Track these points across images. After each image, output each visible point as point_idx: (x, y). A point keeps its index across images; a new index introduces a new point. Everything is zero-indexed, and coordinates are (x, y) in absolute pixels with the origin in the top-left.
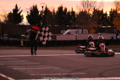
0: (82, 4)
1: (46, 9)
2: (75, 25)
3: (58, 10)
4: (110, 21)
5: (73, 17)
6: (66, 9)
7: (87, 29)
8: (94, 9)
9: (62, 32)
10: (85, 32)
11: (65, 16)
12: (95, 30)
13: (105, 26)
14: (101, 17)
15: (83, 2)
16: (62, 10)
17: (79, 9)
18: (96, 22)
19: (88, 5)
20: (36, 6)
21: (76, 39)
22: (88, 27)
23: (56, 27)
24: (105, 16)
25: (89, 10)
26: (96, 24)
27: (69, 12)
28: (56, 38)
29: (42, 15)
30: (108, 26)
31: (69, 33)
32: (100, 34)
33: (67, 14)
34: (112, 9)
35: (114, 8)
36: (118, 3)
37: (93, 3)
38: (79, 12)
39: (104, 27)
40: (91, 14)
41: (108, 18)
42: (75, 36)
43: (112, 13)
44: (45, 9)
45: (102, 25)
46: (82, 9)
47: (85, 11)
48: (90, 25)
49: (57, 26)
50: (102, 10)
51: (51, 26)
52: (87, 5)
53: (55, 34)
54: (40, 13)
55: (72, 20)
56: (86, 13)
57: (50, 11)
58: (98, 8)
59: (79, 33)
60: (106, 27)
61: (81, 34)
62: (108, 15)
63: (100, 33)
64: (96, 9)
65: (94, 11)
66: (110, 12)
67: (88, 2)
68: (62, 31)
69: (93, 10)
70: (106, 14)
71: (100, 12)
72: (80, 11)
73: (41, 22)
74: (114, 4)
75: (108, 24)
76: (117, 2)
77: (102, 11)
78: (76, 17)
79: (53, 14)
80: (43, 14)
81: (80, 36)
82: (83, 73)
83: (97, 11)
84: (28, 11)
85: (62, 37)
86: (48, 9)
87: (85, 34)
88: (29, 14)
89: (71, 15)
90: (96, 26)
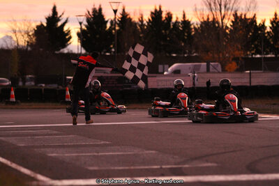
0: (208, 3)
1: (124, 15)
2: (190, 52)
3: (150, 18)
4: (272, 43)
5: (186, 34)
6: (169, 16)
7: (221, 63)
8: (235, 15)
9: (160, 70)
10: (214, 67)
11: (168, 32)
12: (237, 63)
13: (260, 54)
14: (251, 34)
16: (161, 17)
18: (239, 46)
19: (220, 5)
20: (100, 9)
21: (194, 84)
24: (260, 32)
25: (223, 18)
26: (239, 50)
27: (176, 22)
28: (147, 83)
29: (115, 29)
30: (268, 54)
31: (177, 72)
32: (250, 73)
33: (172, 27)
34: (275, 15)
38: (199, 23)
39: (258, 56)
40: (227, 27)
41: (266, 35)
42: (192, 79)
43: (277, 24)
44: (120, 16)
45: (254, 51)
46: (207, 14)
47: (214, 19)
48: (225, 53)
50: (254, 17)
52: (218, 7)
54: (108, 25)
55: (184, 41)
56: (217, 25)
57: (133, 20)
60: (263, 56)
61: (205, 72)
62: (268, 29)
63: (248, 72)
64: (239, 15)
65: (234, 20)
66: (272, 23)
68: (160, 67)
69: (232, 18)
70: (263, 27)
71: (249, 21)
72: (202, 20)
73: (112, 46)
75: (268, 50)
77: (253, 20)
78: (193, 33)
79: (139, 28)
80: (117, 28)
81: (203, 78)
82: (209, 164)
84: (81, 21)
85: (161, 81)
86: (127, 15)
87: (214, 73)
88: (84, 27)
89: (180, 29)
90: (239, 53)
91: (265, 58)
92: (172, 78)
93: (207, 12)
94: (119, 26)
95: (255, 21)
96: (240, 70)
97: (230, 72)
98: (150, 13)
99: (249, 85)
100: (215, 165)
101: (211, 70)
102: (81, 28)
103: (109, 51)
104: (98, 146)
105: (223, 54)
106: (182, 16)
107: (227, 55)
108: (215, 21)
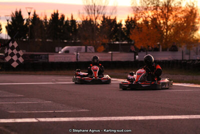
0: (87, 10)
1: (35, 16)
2: (75, 40)
3: (51, 18)
4: (126, 34)
5: (73, 28)
6: (63, 17)
7: (94, 46)
8: (104, 17)
10: (90, 49)
11: (62, 27)
12: (105, 47)
13: (119, 41)
14: (113, 29)
15: (88, 6)
16: (58, 18)
17: (81, 17)
18: (106, 37)
19: (94, 11)
20: (20, 12)
21: (77, 60)
22: (94, 42)
23: (49, 42)
24: (118, 28)
25: (96, 19)
26: (105, 39)
27: (67, 21)
28: (48, 58)
29: (29, 24)
30: (123, 41)
31: (67, 52)
33: (64, 23)
34: (128, 17)
35: (132, 16)
36: (138, 9)
37: (102, 9)
38: (81, 21)
39: (117, 43)
40: (98, 25)
41: (122, 30)
42: (76, 56)
43: (129, 22)
44: (33, 16)
45: (114, 40)
46: (86, 16)
47: (90, 19)
49: (50, 40)
50: (115, 18)
51: (41, 40)
52: (93, 12)
53: (47, 52)
54: (25, 22)
55: (72, 32)
56: (92, 23)
57: (40, 19)
58: (109, 15)
59: (82, 51)
60: (120, 43)
61: (84, 52)
62: (124, 26)
63: (111, 52)
64: (106, 17)
66: (126, 22)
67: (95, 7)
68: (57, 49)
69: (102, 19)
70: (120, 25)
71: (112, 21)
72: (83, 20)
73: (27, 35)
74: (133, 10)
75: (123, 39)
76: (136, 7)
77: (115, 20)
78: (77, 28)
79: (44, 24)
80: (30, 24)
81: (83, 56)
82: (84, 110)
83: (107, 20)
84: (8, 19)
85: (57, 57)
86: (37, 16)
87: (90, 53)
88: (10, 23)
89: (70, 25)
90: (106, 41)
91: (121, 44)
92: (64, 56)
93: (86, 15)
94: (32, 22)
95: (116, 21)
96: (106, 51)
97: (100, 53)
98: (51, 15)
99: (111, 60)
100: (88, 110)
101: (88, 51)
102: (8, 24)
103: (25, 38)
104: (16, 97)
105: (96, 41)
106: (71, 17)
107: (98, 42)
108: (91, 20)
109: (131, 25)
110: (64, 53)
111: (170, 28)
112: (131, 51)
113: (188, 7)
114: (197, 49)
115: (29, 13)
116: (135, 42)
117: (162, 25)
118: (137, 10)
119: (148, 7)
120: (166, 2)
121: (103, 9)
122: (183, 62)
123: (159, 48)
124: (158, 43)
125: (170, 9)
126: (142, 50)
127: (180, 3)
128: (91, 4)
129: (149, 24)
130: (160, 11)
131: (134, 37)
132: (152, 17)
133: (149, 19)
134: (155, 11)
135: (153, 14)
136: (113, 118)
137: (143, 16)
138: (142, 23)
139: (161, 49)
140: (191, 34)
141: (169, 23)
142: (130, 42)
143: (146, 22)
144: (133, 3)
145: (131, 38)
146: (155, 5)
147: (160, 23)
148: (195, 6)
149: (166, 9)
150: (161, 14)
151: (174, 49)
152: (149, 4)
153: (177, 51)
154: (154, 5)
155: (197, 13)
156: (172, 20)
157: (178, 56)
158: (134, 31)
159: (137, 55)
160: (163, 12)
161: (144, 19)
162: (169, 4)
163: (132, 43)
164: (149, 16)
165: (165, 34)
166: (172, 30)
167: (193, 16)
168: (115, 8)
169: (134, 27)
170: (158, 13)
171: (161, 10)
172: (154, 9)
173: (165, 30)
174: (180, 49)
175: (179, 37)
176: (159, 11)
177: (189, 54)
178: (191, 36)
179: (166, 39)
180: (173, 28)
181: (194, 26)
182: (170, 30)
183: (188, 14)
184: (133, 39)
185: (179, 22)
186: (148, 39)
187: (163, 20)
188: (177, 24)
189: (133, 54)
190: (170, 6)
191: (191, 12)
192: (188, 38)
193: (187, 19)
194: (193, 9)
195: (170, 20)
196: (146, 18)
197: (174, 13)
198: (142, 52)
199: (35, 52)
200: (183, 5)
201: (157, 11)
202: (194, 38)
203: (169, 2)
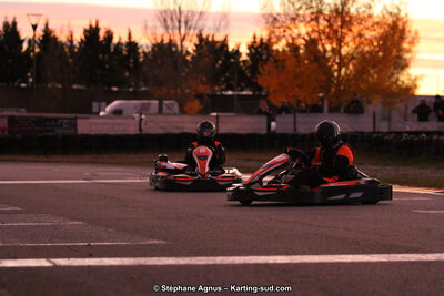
0: (162, 19)
1: (47, 32)
2: (137, 86)
3: (83, 37)
4: (249, 75)
5: (132, 61)
6: (109, 36)
7: (178, 101)
8: (200, 36)
9: (95, 109)
10: (169, 108)
11: (107, 57)
12: (202, 103)
13: (233, 90)
14: (220, 62)
15: (165, 12)
16: (98, 37)
17: (150, 35)
18: (204, 79)
19: (179, 22)
20: (14, 24)
21: (140, 129)
22: (179, 91)
23: (78, 90)
24: (232, 60)
25: (183, 40)
26: (203, 84)
27: (119, 44)
28: (75, 126)
29: (33, 51)
30: (242, 90)
31: (117, 112)
32: (217, 116)
33: (112, 50)
34: (255, 37)
35: (263, 33)
36: (276, 19)
37: (196, 18)
38: (150, 45)
39: (230, 93)
40: (188, 53)
41: (241, 64)
42: (137, 122)
43: (256, 49)
44: (42, 33)
45: (223, 87)
46: (161, 35)
47: (171, 40)
48: (184, 86)
49: (80, 87)
50: (226, 39)
51: (60, 86)
52: (177, 24)
53: (72, 112)
54: (25, 46)
55: (128, 69)
56: (174, 49)
57: (59, 39)
58: (211, 33)
59: (151, 111)
60: (236, 93)
61: (155, 114)
62: (244, 57)
63: (215, 114)
64: (204, 36)
65: (197, 43)
66: (250, 48)
67: (180, 13)
68: (95, 105)
69: (196, 40)
70: (237, 53)
71: (219, 45)
72: (154, 42)
73: (29, 75)
74: (264, 21)
75: (243, 85)
76: (271, 15)
77: (224, 44)
78: (141, 60)
79: (67, 50)
80: (37, 50)
81: (152, 121)
82: (156, 242)
83: (207, 42)
85: (95, 124)
86: (51, 32)
87: (169, 114)
89: (125, 53)
90: (204, 89)
91: (239, 96)
92: (112, 121)
93: (160, 31)
94: (39, 46)
95: (226, 46)
96: (205, 111)
97: (190, 115)
100: (164, 242)
101: (164, 111)
103: (26, 81)
104: (4, 212)
105: (182, 89)
106: (127, 36)
107: (187, 91)
108: (171, 44)
109: (261, 56)
110: (111, 115)
111: (346, 60)
112: (260, 112)
113: (387, 16)
114: (406, 107)
115: (35, 27)
116: (268, 92)
117: (329, 54)
118: (273, 20)
119: (298, 15)
120: (338, 3)
121: (199, 19)
122: (375, 136)
123: (322, 106)
124: (321, 95)
125: (347, 19)
126: (286, 109)
127: (370, 7)
128: (172, 8)
129: (301, 51)
130: (326, 23)
131: (268, 80)
132: (307, 38)
133: (301, 42)
134: (313, 23)
135: (310, 29)
136: (219, 260)
137: (287, 34)
138: (284, 50)
139: (326, 107)
140: (392, 74)
141: (344, 51)
142: (257, 93)
143: (294, 47)
144: (265, 6)
145: (260, 83)
146: (315, 10)
147: (325, 51)
148: (402, 14)
149: (339, 19)
150: (327, 30)
151: (355, 108)
152: (301, 7)
153: (363, 112)
154: (312, 10)
155: (407, 29)
156: (351, 44)
157: (364, 124)
158: (266, 68)
159: (274, 120)
160: (330, 26)
161: (290, 41)
162: (346, 9)
163: (263, 93)
164: (299, 35)
165: (336, 74)
166: (351, 67)
167: (398, 34)
168: (224, 17)
169: (267, 60)
170: (321, 28)
171: (328, 21)
172: (312, 20)
173: (336, 67)
174: (369, 109)
175: (367, 82)
176: (323, 23)
177: (388, 119)
178: (393, 79)
179: (338, 86)
180: (354, 61)
181: (400, 57)
182: (346, 66)
183: (386, 32)
184: (264, 85)
185: (367, 48)
186: (299, 86)
187: (331, 44)
188: (362, 54)
189: (264, 119)
190: (348, 13)
191: (394, 27)
192: (388, 83)
193: (385, 42)
194: (398, 19)
195: (347, 44)
196: (293, 39)
197: (355, 29)
198: (284, 113)
199: (47, 111)
200: (377, 12)
201: (318, 22)
202: (400, 83)
203: (344, 4)
